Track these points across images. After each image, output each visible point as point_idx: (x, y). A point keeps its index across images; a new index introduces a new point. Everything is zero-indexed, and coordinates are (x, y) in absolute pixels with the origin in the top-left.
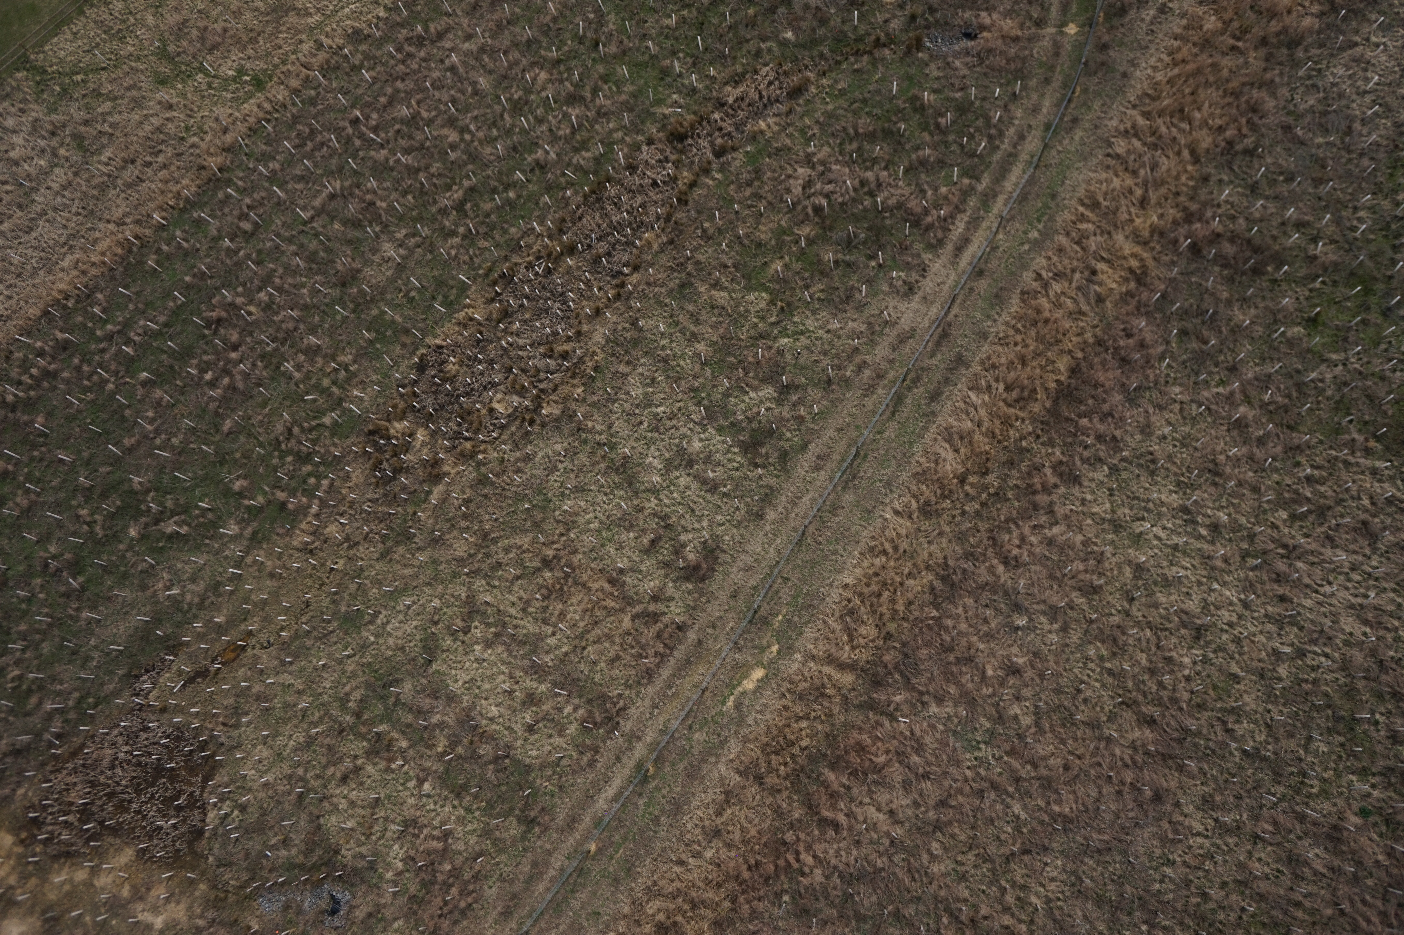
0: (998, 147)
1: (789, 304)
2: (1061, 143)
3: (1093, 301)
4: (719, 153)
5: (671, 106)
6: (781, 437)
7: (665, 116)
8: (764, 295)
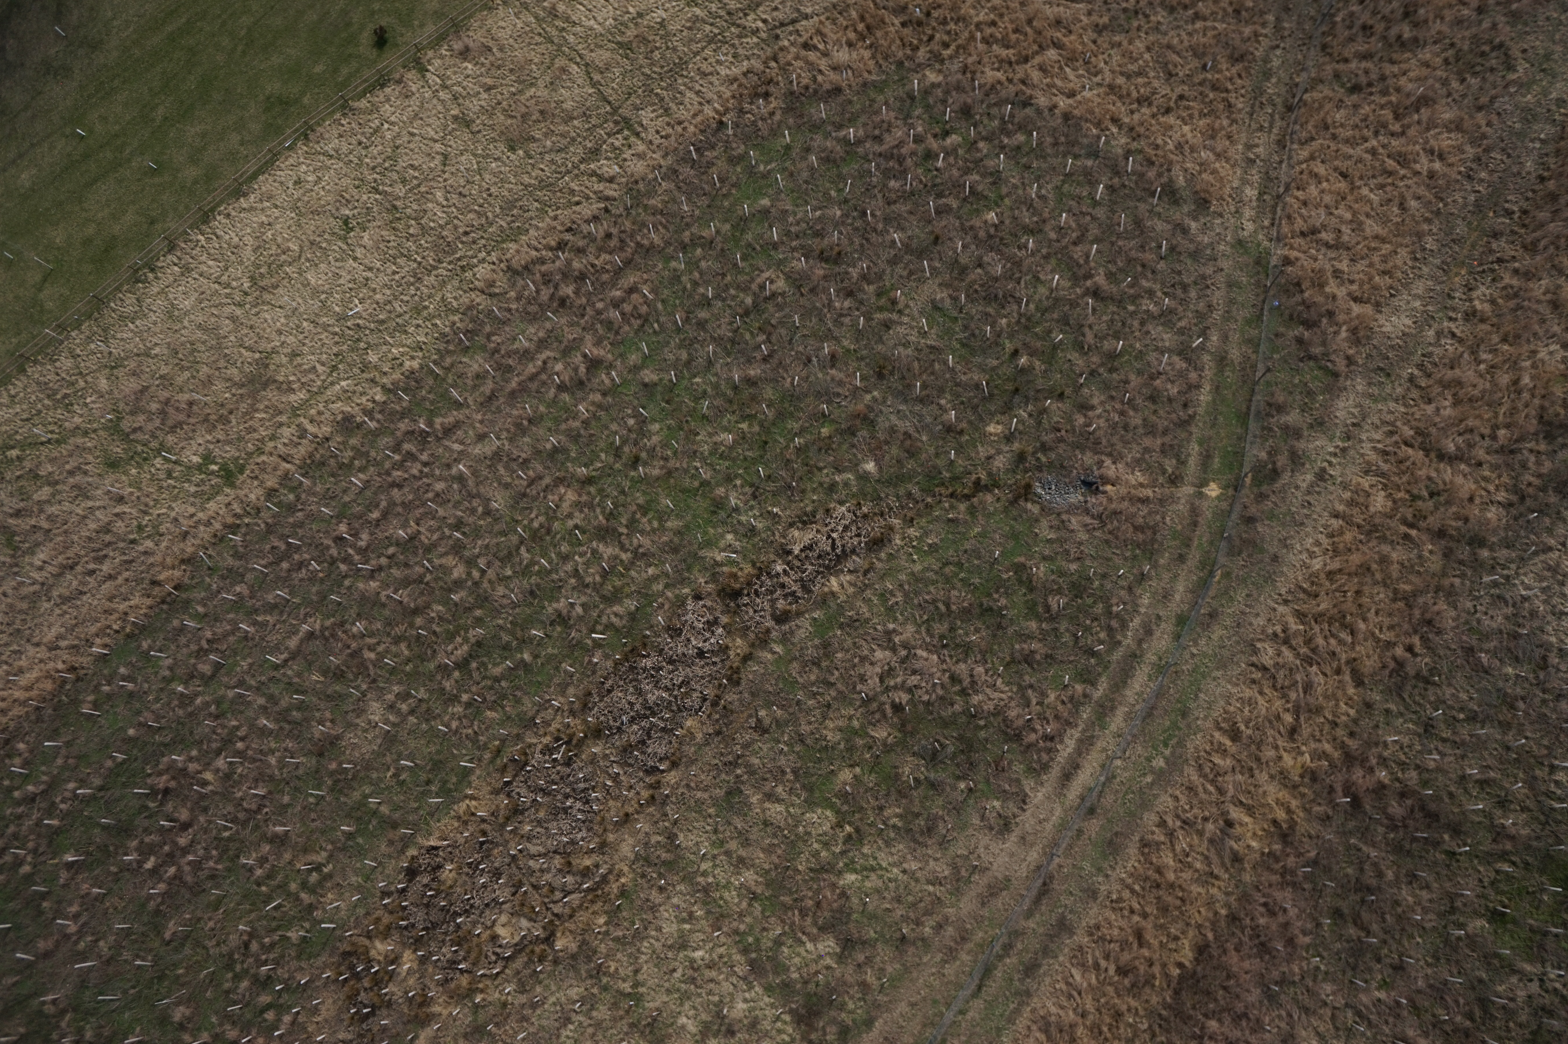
0: (1119, 643)
1: (857, 830)
2: (1196, 644)
3: (1227, 861)
4: (781, 618)
5: (724, 550)
6: (842, 1007)
7: (717, 564)
8: (828, 813)
